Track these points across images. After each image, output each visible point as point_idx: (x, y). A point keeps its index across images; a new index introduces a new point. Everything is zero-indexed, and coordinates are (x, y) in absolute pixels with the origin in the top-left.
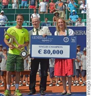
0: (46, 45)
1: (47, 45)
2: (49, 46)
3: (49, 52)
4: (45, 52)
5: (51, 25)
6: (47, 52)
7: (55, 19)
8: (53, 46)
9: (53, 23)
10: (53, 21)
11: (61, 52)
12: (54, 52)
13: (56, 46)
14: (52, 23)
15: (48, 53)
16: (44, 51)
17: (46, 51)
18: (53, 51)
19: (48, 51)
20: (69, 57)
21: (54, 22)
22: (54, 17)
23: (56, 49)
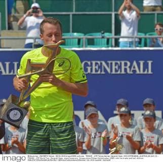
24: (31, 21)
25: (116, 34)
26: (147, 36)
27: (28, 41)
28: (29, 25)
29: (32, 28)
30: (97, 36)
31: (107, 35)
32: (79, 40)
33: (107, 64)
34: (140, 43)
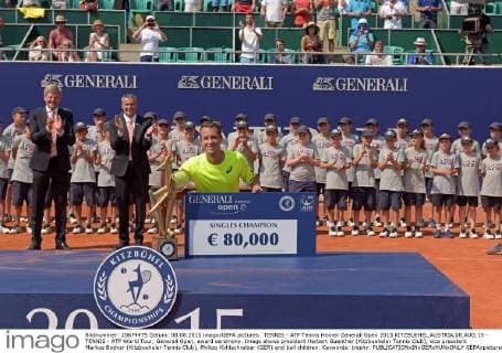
0: (229, 222)
1: (233, 221)
2: (238, 222)
3: (239, 239)
4: (228, 240)
5: (296, 61)
6: (233, 239)
7: (306, 43)
8: (250, 221)
9: (302, 55)
10: (302, 49)
11: (274, 239)
12: (254, 239)
13: (257, 222)
14: (297, 55)
15: (236, 243)
16: (226, 236)
17: (230, 236)
18: (251, 237)
19: (236, 236)
20: (295, 252)
21: (304, 52)
22: (304, 38)
23: (259, 231)
24: (146, 33)
25: (236, 49)
26: (269, 52)
27: (142, 54)
28: (143, 38)
29: (147, 41)
30: (218, 50)
31: (228, 50)
32: (199, 54)
33: (228, 79)
34: (261, 59)
